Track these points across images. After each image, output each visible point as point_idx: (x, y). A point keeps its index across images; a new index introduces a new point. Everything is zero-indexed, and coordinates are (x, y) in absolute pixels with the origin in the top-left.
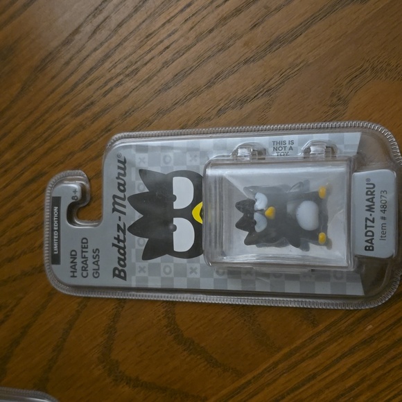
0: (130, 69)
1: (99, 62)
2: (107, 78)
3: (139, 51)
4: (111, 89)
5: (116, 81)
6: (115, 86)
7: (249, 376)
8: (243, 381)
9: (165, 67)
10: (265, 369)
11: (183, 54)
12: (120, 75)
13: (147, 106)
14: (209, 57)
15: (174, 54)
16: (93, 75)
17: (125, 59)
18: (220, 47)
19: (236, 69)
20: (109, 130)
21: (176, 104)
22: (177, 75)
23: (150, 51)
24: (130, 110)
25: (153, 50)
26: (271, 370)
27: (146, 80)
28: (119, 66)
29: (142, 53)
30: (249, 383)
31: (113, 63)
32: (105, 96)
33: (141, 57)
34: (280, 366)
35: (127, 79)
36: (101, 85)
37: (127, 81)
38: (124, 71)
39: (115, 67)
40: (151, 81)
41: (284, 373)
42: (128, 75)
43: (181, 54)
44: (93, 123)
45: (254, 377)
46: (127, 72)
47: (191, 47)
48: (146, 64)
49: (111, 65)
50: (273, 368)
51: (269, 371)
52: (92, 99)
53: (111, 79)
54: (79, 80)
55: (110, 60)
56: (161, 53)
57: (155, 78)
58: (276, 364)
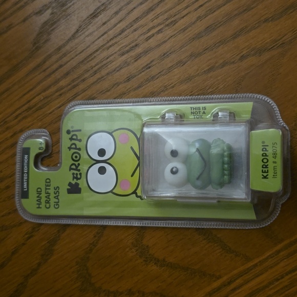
0: (170, 21)
1: (144, 13)
2: (150, 27)
3: (177, 7)
4: (153, 35)
5: (157, 29)
6: (156, 33)
7: (256, 261)
8: (251, 264)
9: (199, 20)
10: (269, 256)
11: (215, 11)
12: (161, 24)
13: (182, 50)
14: (235, 15)
15: (207, 11)
16: (138, 24)
17: (166, 12)
18: (245, 8)
19: (257, 25)
20: (149, 68)
21: (207, 49)
22: (208, 27)
23: (187, 7)
24: (168, 52)
25: (189, 6)
26: (274, 256)
27: (182, 29)
28: (160, 18)
29: (180, 8)
30: (256, 265)
31: (156, 15)
32: (147, 40)
33: (179, 12)
34: (281, 254)
35: (167, 28)
36: (144, 31)
37: (166, 30)
38: (165, 21)
39: (157, 18)
40: (186, 31)
41: (284, 259)
42: (168, 25)
43: (212, 12)
44: (136, 61)
45: (260, 262)
46: (167, 23)
47: (221, 7)
48: (183, 17)
49: (154, 16)
50: (276, 255)
51: (272, 258)
52: (137, 42)
53: (153, 27)
54: (127, 26)
55: (153, 12)
56: (196, 10)
57: (190, 29)
58: (278, 252)
